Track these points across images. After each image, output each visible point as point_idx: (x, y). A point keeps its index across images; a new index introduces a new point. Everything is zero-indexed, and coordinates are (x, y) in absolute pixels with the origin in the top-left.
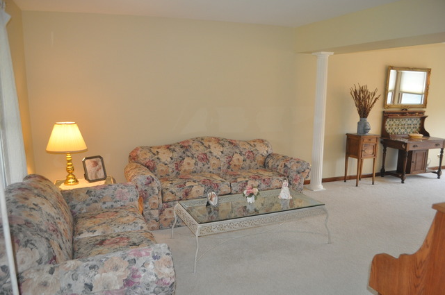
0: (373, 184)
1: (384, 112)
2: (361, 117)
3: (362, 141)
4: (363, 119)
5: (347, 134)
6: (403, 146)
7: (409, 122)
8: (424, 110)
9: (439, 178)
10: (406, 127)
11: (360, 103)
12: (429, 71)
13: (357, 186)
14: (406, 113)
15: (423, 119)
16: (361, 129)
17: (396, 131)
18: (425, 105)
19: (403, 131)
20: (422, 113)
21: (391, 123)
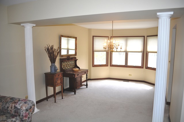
0: (62, 99)
1: (60, 59)
2: (52, 63)
3: (55, 76)
4: (53, 64)
5: (45, 74)
6: (73, 76)
7: (71, 63)
8: (76, 56)
9: (87, 87)
10: (70, 65)
11: (50, 55)
12: (76, 38)
13: (55, 102)
14: (69, 59)
15: (76, 61)
16: (53, 69)
17: (66, 68)
18: (76, 54)
19: (69, 67)
20: (75, 58)
21: (64, 64)
